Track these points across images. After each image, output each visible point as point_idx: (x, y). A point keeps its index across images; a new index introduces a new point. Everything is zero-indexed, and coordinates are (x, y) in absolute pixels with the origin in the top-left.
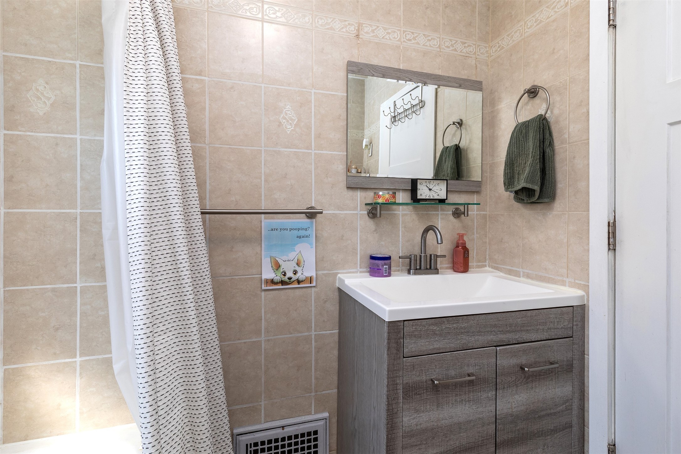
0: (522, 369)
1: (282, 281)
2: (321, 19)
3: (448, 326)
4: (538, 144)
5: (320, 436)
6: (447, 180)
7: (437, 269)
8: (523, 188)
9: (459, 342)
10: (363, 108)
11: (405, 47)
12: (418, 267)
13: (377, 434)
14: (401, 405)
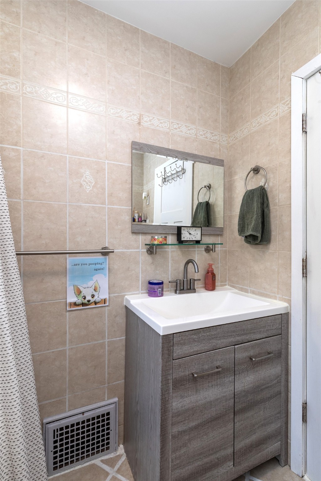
0: (251, 359)
1: (82, 303)
2: (113, 109)
3: (203, 334)
4: (260, 206)
5: (112, 416)
6: (201, 227)
7: (195, 289)
8: (250, 235)
9: (210, 345)
10: (142, 170)
11: (173, 134)
12: (182, 288)
13: (154, 416)
14: (171, 394)
